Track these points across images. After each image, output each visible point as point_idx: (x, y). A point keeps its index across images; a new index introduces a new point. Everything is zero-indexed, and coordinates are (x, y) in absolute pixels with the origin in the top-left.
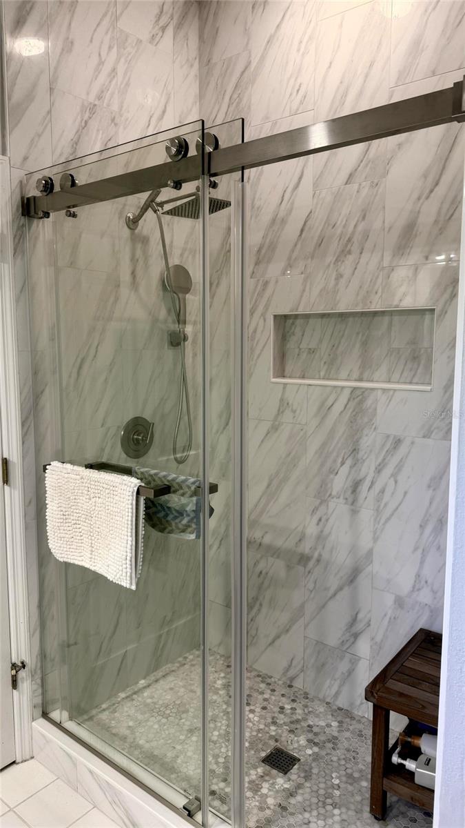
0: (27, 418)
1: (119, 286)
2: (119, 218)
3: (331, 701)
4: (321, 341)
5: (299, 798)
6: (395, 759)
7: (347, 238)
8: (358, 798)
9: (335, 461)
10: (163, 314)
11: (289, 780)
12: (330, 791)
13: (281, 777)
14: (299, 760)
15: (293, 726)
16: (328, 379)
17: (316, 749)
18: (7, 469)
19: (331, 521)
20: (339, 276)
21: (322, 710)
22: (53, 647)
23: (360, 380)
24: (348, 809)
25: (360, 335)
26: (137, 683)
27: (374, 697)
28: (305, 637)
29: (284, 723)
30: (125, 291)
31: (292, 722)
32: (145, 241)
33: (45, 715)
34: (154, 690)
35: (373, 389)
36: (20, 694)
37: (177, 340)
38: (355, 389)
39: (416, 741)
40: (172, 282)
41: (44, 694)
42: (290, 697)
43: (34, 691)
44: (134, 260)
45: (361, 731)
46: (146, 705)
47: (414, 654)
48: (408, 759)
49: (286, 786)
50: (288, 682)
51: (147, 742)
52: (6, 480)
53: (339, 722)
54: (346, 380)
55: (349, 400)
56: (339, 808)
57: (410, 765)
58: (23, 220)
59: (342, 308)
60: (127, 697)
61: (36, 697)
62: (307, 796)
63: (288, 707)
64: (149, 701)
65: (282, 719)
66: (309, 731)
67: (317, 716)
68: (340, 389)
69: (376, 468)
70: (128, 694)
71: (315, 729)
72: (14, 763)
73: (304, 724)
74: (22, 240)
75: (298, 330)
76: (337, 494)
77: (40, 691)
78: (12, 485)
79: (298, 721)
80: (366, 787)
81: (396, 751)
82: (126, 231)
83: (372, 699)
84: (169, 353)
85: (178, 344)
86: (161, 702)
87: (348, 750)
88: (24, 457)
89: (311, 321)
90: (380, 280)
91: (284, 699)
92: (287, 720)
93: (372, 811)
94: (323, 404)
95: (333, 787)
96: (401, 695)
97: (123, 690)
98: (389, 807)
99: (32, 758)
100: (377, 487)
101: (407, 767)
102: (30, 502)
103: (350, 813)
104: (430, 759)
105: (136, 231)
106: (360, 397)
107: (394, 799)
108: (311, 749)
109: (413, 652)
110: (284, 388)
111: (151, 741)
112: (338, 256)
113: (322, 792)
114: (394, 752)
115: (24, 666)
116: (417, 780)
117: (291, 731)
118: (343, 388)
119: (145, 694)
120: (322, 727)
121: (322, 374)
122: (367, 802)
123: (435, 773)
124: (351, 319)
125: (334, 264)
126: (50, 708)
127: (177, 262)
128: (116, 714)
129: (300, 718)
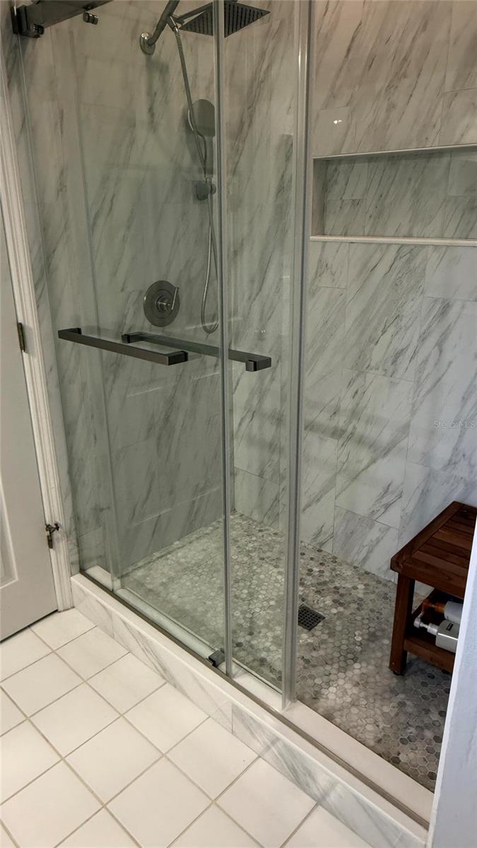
0: (39, 280)
1: (135, 125)
2: (132, 39)
3: (359, 566)
4: (367, 190)
5: (322, 652)
6: (417, 623)
7: (402, 58)
8: (379, 654)
9: (376, 329)
10: (187, 161)
11: (313, 635)
12: (352, 646)
13: (306, 633)
14: (324, 618)
15: (320, 588)
16: (373, 236)
17: (341, 609)
18: (23, 335)
19: (368, 394)
20: (392, 107)
21: (349, 573)
22: (86, 510)
23: (410, 236)
24: (368, 664)
25: (413, 183)
26: (172, 544)
27: (400, 567)
28: (335, 506)
29: (312, 584)
30: (142, 133)
31: (318, 584)
32: (164, 69)
33: (82, 571)
34: (187, 550)
35: (423, 246)
36: (56, 553)
37: (203, 193)
38: (403, 245)
39: (439, 608)
40: (197, 121)
41: (80, 551)
42: (318, 561)
43: (70, 551)
44: (151, 94)
45: (386, 594)
46: (179, 564)
47: (445, 527)
48: (430, 624)
49: (309, 641)
50: (318, 547)
51: (179, 597)
52: (23, 346)
53: (365, 585)
54: (394, 237)
55: (395, 259)
56: (360, 663)
57: (432, 629)
58: (15, 38)
59: (392, 149)
60: (161, 557)
61: (72, 555)
62: (329, 651)
63: (316, 569)
64: (182, 560)
65: (309, 580)
66: (334, 592)
67: (344, 579)
68: (386, 246)
69: (420, 337)
70: (162, 554)
71: (341, 591)
72: (56, 611)
73: (332, 586)
74: (15, 66)
75: (341, 179)
76: (376, 364)
77: (76, 550)
78: (30, 351)
79: (325, 583)
80: (387, 645)
81: (419, 616)
82: (142, 56)
83: (398, 569)
84: (195, 209)
85: (205, 197)
86: (193, 562)
87: (372, 611)
88: (40, 322)
89: (357, 166)
90: (439, 111)
91: (312, 563)
92: (315, 581)
93: (391, 667)
94: (365, 265)
95: (355, 643)
96: (428, 566)
97: (158, 551)
98: (409, 663)
99: (73, 607)
100: (420, 358)
101: (428, 631)
102: (51, 370)
103: (371, 667)
104: (452, 625)
105: (153, 56)
106: (408, 256)
107: (414, 657)
108: (336, 608)
109: (444, 525)
110: (323, 247)
111: (184, 597)
112: (391, 82)
113: (344, 647)
114: (417, 616)
115: (57, 528)
116: (438, 643)
117: (318, 592)
118: (389, 245)
119: (179, 554)
120: (348, 589)
121: (367, 230)
122: (387, 658)
123: (457, 637)
124: (403, 162)
125: (386, 91)
126: (86, 565)
127: (202, 97)
128: (151, 571)
129: (328, 580)
